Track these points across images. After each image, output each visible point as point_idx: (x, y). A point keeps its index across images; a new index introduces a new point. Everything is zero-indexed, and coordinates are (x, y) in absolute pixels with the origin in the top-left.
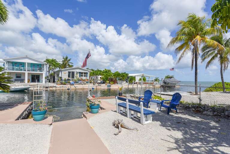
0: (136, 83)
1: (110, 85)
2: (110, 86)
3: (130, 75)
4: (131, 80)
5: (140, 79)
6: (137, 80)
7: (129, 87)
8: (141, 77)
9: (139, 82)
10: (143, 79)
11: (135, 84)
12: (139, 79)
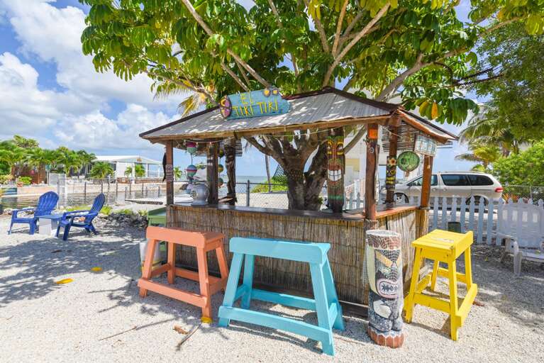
0: (119, 180)
1: (15, 186)
2: (16, 189)
3: (100, 158)
4: (100, 171)
5: (130, 171)
6: (119, 173)
7: (87, 191)
8: (129, 165)
9: (126, 176)
10: (137, 171)
11: (112, 182)
12: (125, 169)
